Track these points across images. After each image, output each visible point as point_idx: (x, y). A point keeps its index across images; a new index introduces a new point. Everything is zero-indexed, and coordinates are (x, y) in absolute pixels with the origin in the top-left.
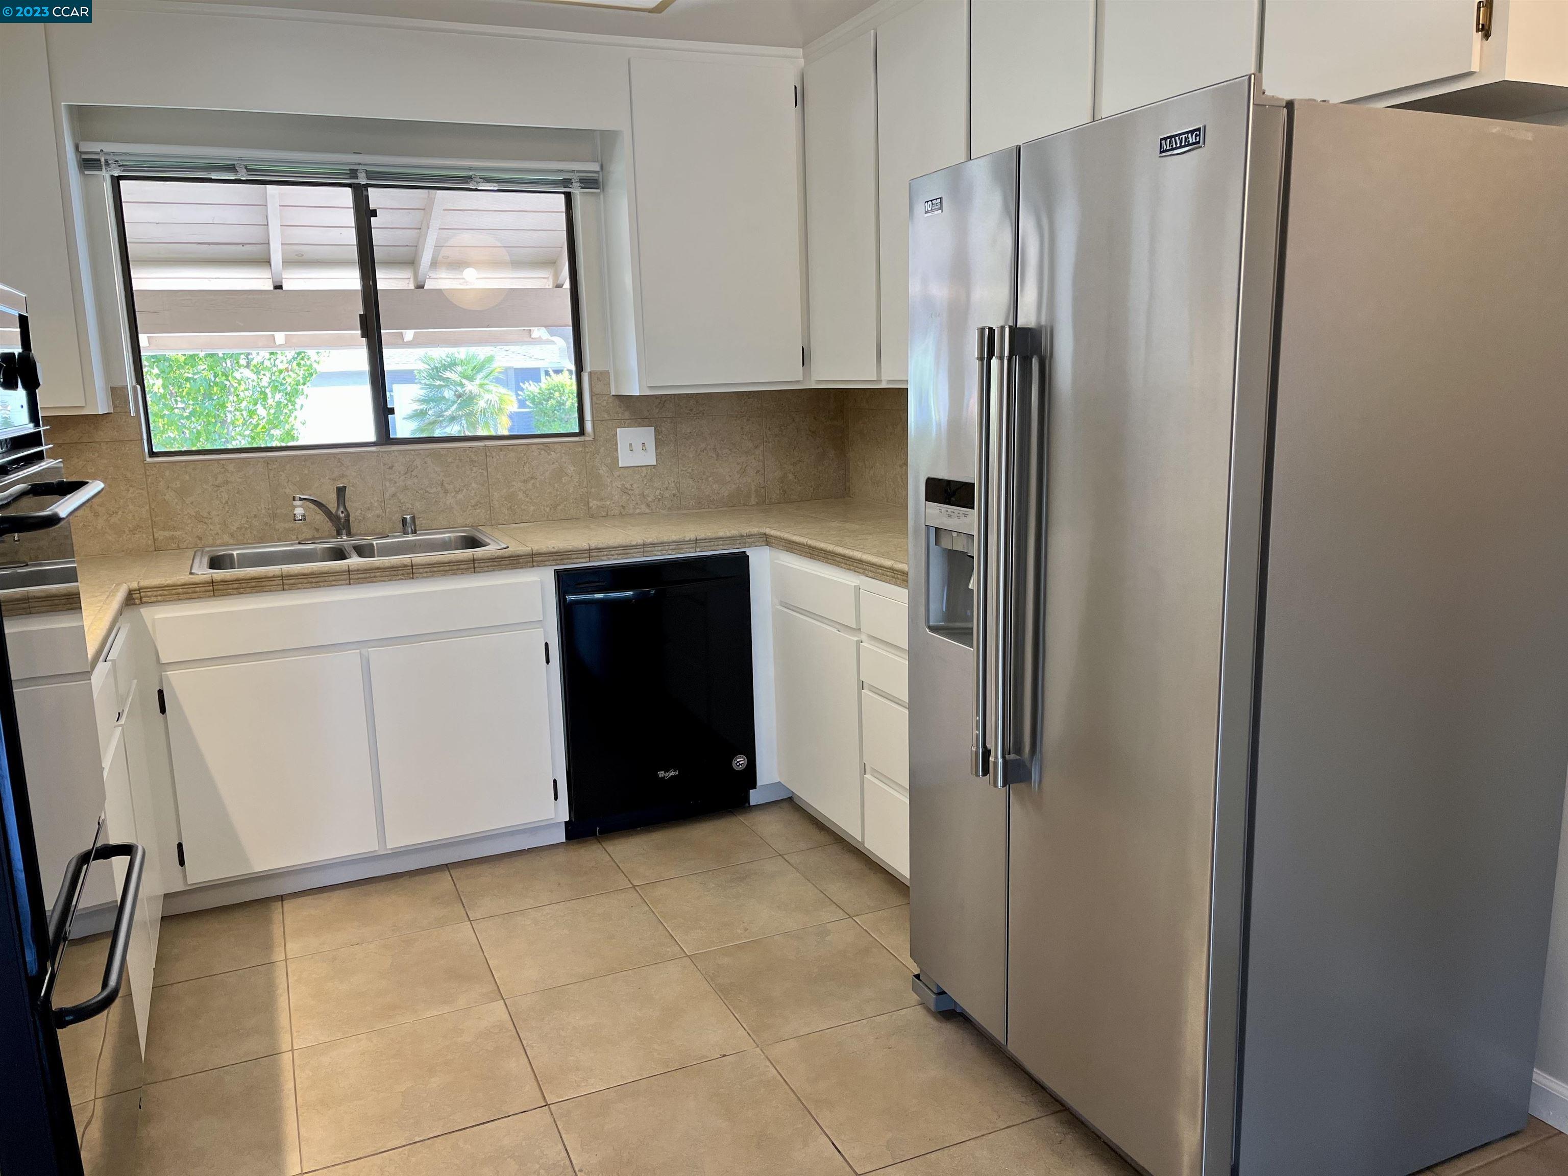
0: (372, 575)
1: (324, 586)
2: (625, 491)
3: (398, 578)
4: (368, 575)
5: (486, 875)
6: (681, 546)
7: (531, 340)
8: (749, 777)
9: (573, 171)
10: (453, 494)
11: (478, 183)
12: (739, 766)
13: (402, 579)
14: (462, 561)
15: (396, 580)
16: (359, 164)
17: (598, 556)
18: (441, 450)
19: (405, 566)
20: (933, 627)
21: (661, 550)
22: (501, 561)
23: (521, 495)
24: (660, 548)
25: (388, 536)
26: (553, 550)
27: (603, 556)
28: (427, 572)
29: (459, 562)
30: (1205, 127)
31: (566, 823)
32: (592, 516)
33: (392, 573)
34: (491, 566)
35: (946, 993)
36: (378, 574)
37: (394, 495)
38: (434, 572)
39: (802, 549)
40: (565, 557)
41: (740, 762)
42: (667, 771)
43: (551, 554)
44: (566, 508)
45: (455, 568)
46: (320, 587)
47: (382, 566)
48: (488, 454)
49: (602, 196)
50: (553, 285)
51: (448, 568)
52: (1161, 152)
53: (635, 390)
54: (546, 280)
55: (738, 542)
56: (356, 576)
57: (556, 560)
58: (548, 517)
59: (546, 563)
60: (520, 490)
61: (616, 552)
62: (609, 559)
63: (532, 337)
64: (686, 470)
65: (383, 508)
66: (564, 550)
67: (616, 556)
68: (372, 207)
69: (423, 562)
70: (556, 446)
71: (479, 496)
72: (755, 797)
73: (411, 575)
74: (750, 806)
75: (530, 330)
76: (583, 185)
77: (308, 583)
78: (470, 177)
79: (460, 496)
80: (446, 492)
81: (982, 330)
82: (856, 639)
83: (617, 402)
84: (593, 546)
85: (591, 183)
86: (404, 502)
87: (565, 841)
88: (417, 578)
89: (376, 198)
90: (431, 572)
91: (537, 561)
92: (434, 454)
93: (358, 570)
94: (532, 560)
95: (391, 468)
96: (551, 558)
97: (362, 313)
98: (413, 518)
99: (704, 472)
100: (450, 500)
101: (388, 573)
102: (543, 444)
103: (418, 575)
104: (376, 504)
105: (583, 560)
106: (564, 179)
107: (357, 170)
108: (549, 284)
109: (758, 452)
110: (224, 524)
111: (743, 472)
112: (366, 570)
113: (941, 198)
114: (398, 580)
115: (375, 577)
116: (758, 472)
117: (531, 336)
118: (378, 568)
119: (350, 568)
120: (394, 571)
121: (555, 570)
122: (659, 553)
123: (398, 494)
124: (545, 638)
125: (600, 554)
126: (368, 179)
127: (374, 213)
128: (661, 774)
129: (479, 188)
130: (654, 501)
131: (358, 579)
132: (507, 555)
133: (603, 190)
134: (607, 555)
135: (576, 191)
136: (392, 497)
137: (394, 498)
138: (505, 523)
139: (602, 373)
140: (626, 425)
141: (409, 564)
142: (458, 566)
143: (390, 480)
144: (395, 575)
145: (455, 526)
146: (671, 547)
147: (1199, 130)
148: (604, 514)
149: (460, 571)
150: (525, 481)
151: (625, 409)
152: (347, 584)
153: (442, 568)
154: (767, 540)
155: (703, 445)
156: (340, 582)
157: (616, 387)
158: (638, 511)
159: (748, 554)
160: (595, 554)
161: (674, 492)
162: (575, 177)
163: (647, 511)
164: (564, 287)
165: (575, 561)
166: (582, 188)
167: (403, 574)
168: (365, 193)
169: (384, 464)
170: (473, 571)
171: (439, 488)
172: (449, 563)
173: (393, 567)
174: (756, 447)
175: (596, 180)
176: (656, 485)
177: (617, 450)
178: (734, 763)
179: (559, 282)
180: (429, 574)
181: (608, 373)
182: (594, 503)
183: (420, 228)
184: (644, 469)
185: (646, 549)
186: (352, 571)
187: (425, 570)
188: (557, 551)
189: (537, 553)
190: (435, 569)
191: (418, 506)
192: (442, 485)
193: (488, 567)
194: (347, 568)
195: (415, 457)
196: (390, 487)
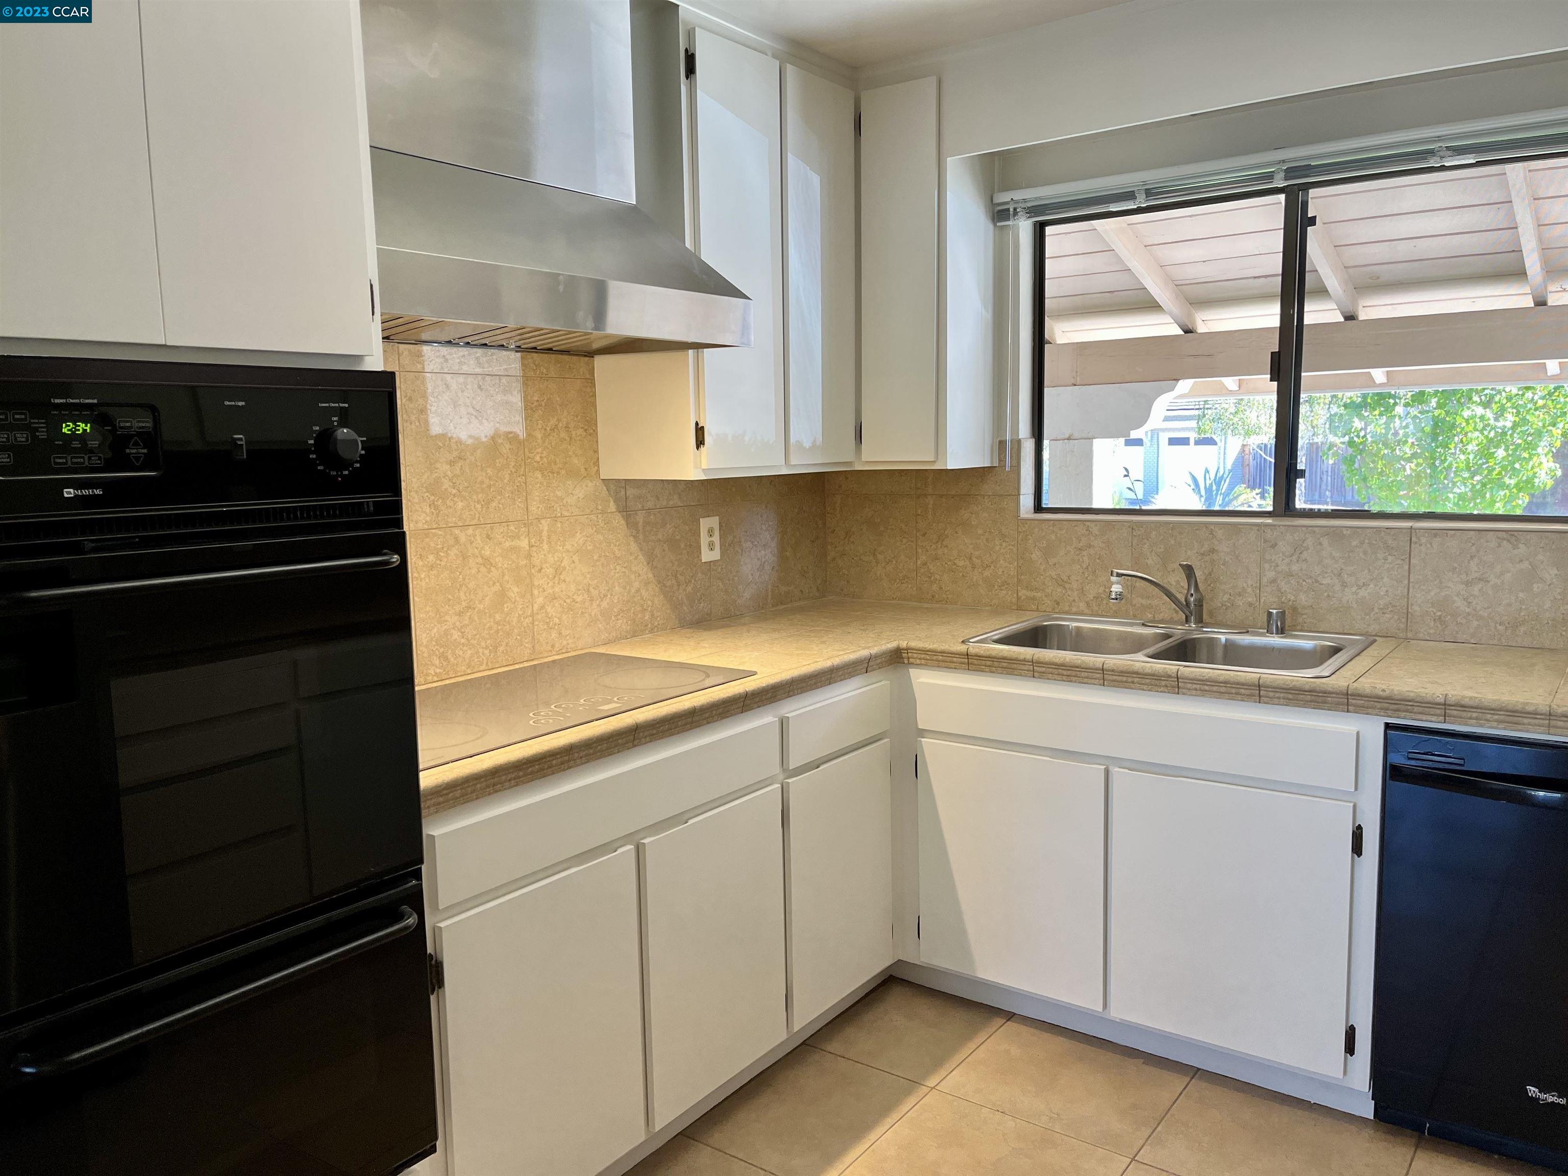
0: (1130, 680)
1: (1075, 682)
3: (1160, 690)
4: (1124, 679)
13: (1165, 692)
14: (1243, 685)
15: (1157, 691)
17: (1461, 717)
18: (1344, 529)
19: (1170, 676)
22: (1298, 694)
23: (1458, 603)
25: (1248, 632)
26: (1381, 693)
27: (1473, 718)
28: (1196, 690)
29: (1238, 684)
34: (1284, 698)
36: (1136, 680)
37: (1274, 581)
38: (1206, 691)
40: (1402, 707)
42: (1543, 1091)
43: (1378, 698)
44: (1535, 631)
45: (1234, 691)
46: (1071, 681)
47: (1141, 671)
51: (1223, 690)
56: (1111, 678)
57: (1385, 709)
59: (1370, 711)
60: (1459, 595)
61: (1497, 717)
66: (1399, 697)
67: (1497, 724)
68: (1310, 214)
69: (1192, 676)
70: (1529, 536)
71: (1392, 596)
73: (1177, 689)
77: (1059, 675)
78: (1434, 151)
79: (1364, 593)
80: (1344, 585)
84: (1452, 700)
86: (1285, 591)
87: (1378, 1121)
88: (1184, 694)
89: (1319, 200)
90: (1201, 690)
91: (1355, 706)
93: (1113, 671)
94: (1348, 702)
95: (1274, 546)
96: (1378, 705)
98: (1283, 614)
100: (1348, 596)
101: (1148, 681)
103: (1184, 691)
105: (1434, 719)
110: (1082, 591)
112: (1122, 672)
114: (1161, 692)
115: (1133, 682)
118: (1137, 673)
119: (1105, 666)
120: (1156, 679)
121: (1382, 723)
123: (1279, 581)
124: (1355, 821)
125: (1464, 714)
126: (1286, 180)
127: (1312, 221)
128: (1534, 1092)
129: (1447, 164)
131: (1114, 681)
134: (1478, 719)
136: (1271, 583)
137: (1272, 585)
138: (1428, 638)
141: (1173, 675)
142: (1238, 690)
143: (1271, 561)
144: (1156, 685)
149: (1239, 697)
150: (1468, 584)
152: (1100, 685)
153: (1215, 688)
156: (1093, 681)
160: (1455, 713)
165: (1420, 717)
167: (1166, 686)
168: (1302, 197)
169: (1265, 541)
170: (1258, 700)
171: (1336, 580)
172: (1225, 683)
173: (1153, 675)
180: (1198, 692)
186: (1106, 670)
187: (1195, 686)
188: (1387, 698)
189: (1352, 695)
190: (1207, 688)
191: (1303, 600)
192: (1340, 575)
193: (1279, 698)
194: (1101, 666)
195: (1307, 535)
196: (1269, 570)
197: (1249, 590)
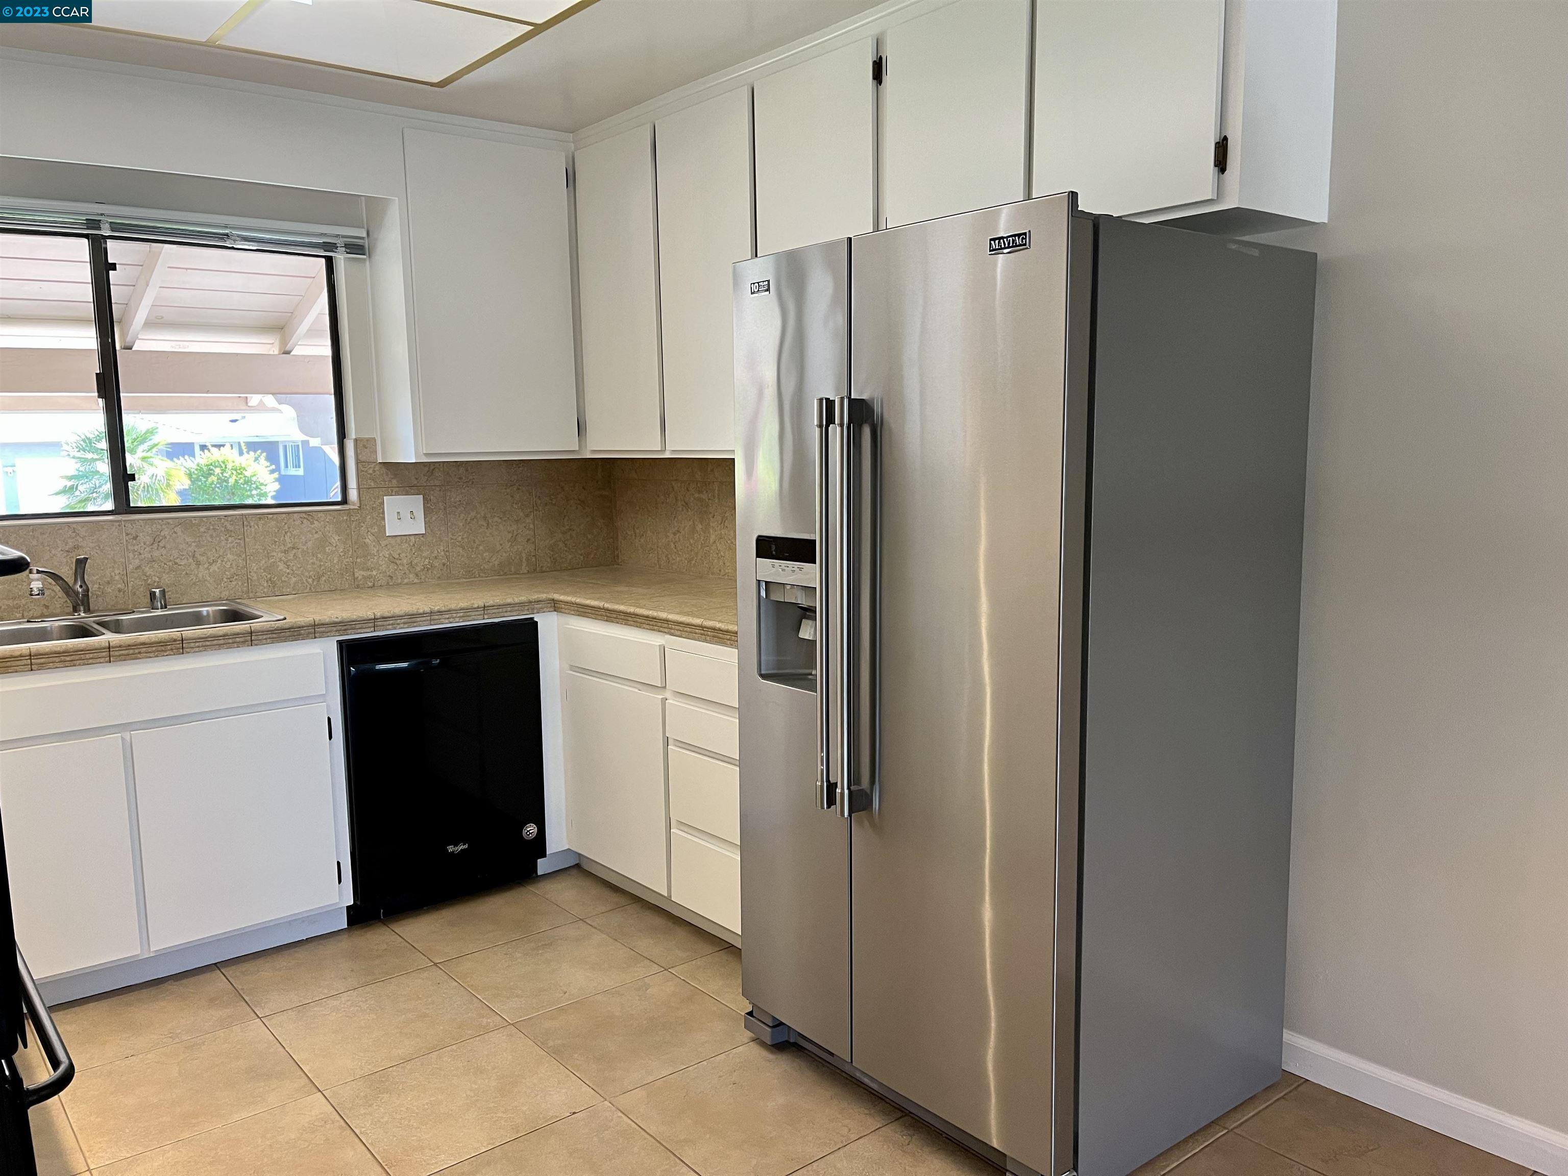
0: (137, 651)
1: (79, 665)
2: (393, 560)
3: (165, 654)
4: (131, 651)
5: (265, 971)
6: (468, 614)
7: (247, 408)
8: (539, 846)
9: (337, 236)
10: (206, 566)
11: (235, 241)
12: (529, 835)
13: (170, 655)
14: (238, 634)
15: (164, 656)
16: (102, 215)
17: (383, 626)
18: (193, 519)
19: (175, 640)
20: (764, 674)
21: (448, 618)
22: (281, 633)
23: (281, 566)
24: (447, 616)
25: (134, 612)
26: (336, 620)
27: (389, 625)
28: (199, 647)
29: (235, 634)
30: (1030, 231)
31: (348, 907)
32: (358, 587)
33: (160, 648)
34: (270, 638)
35: (784, 1024)
36: (143, 650)
37: (139, 567)
38: (207, 646)
39: (597, 613)
40: (349, 627)
41: (531, 830)
42: (456, 845)
43: (335, 624)
44: (331, 580)
45: (230, 641)
46: (74, 665)
47: (147, 641)
48: (245, 523)
49: (368, 263)
50: (280, 350)
51: (222, 642)
52: (990, 251)
53: (410, 457)
54: (271, 345)
55: (526, 608)
56: (117, 653)
57: (339, 631)
58: (310, 588)
59: (329, 634)
60: (281, 560)
61: (403, 621)
62: (395, 628)
63: (249, 405)
64: (456, 539)
65: (126, 582)
66: (348, 620)
67: (402, 625)
68: (110, 261)
69: (196, 636)
70: (320, 515)
71: (235, 568)
72: (543, 866)
73: (181, 650)
74: (538, 876)
75: (247, 398)
76: (348, 251)
77: (62, 662)
78: (227, 235)
79: (214, 568)
80: (198, 564)
82: (661, 697)
83: (384, 470)
84: (378, 615)
85: (356, 248)
86: (150, 575)
87: (346, 927)
88: (187, 653)
89: (115, 251)
90: (203, 646)
91: (320, 632)
92: (183, 523)
93: (120, 646)
94: (314, 631)
95: (135, 538)
96: (335, 629)
97: (98, 372)
98: (163, 593)
99: (474, 540)
100: (202, 572)
101: (154, 649)
102: (305, 512)
103: (188, 650)
104: (117, 578)
105: (368, 630)
106: (324, 243)
107: (100, 220)
108: (276, 351)
109: (528, 520)
111: (514, 540)
112: (129, 646)
113: (769, 281)
114: (167, 655)
115: (140, 653)
116: (529, 540)
117: (247, 403)
118: (143, 644)
119: (111, 644)
120: (162, 646)
121: (337, 641)
122: (447, 621)
123: (143, 568)
124: (328, 714)
125: (385, 623)
126: (112, 231)
127: (113, 267)
128: (451, 849)
129: (235, 246)
130: (423, 570)
131: (120, 656)
132: (287, 626)
133: (370, 256)
134: (392, 624)
135: (340, 258)
136: (136, 569)
137: (138, 571)
138: (264, 595)
139: (368, 440)
140: (394, 493)
141: (179, 639)
142: (234, 640)
143: (134, 551)
144: (162, 651)
145: (209, 600)
146: (459, 615)
147: (1025, 234)
148: (370, 584)
150: (286, 552)
151: (392, 477)
152: (107, 662)
153: (215, 642)
154: (555, 606)
155: (473, 514)
156: (98, 660)
157: (383, 452)
158: (406, 581)
159: (536, 619)
160: (380, 623)
161: (444, 561)
162: (340, 242)
163: (416, 581)
164: (292, 353)
165: (359, 631)
166: (347, 253)
167: (172, 649)
168: (103, 246)
169: (127, 534)
170: (250, 644)
171: (191, 560)
172: (224, 636)
173: (160, 642)
174: (527, 516)
175: (362, 246)
176: (425, 554)
177: (384, 519)
178: (524, 832)
179: (288, 348)
180: (201, 649)
181: (374, 440)
182: (359, 574)
183: (134, 286)
184: (412, 538)
185: (432, 617)
186: (113, 647)
187: (197, 644)
188: (340, 622)
189: (318, 625)
190: (208, 643)
191: (167, 579)
192: (194, 556)
193: (266, 639)
194: (107, 645)
195: (163, 527)
196: (133, 559)
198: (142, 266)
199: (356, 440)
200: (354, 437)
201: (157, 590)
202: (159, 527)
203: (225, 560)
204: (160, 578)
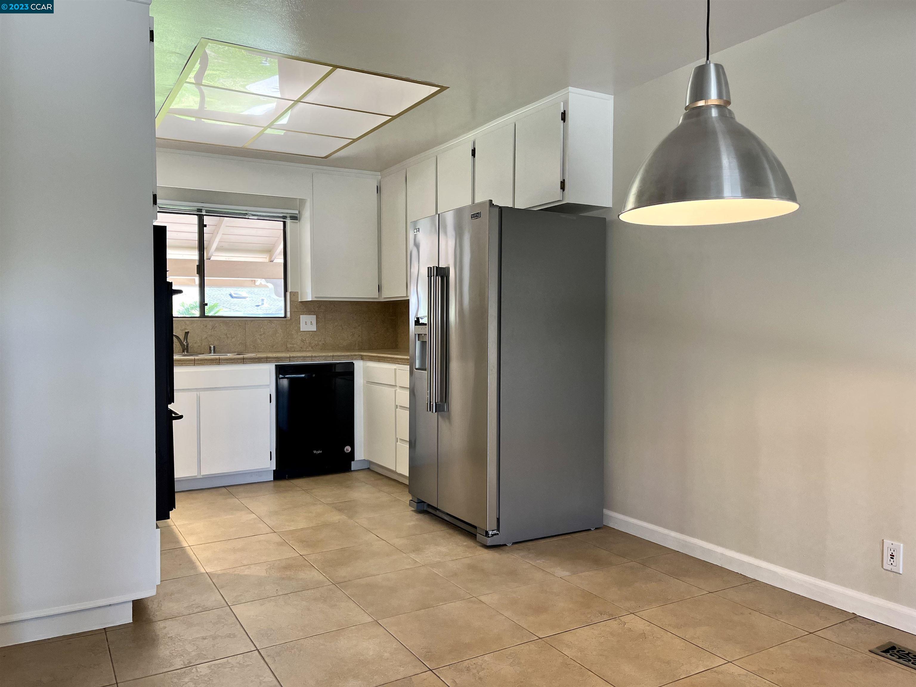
0: (204, 362)
1: (184, 366)
2: (302, 341)
4: (202, 362)
5: (241, 489)
6: (327, 358)
7: (255, 286)
8: (351, 456)
9: (287, 213)
10: (231, 339)
11: (249, 216)
12: (347, 451)
13: (215, 365)
14: (239, 359)
15: (213, 365)
16: (203, 207)
19: (217, 359)
20: (417, 368)
21: (318, 359)
22: (254, 360)
23: (259, 341)
26: (275, 356)
27: (295, 360)
30: (480, 212)
31: (274, 470)
32: (288, 351)
33: (212, 362)
34: (250, 361)
35: (422, 501)
36: (206, 362)
37: (206, 338)
38: (228, 362)
39: (375, 358)
40: (280, 360)
41: (348, 449)
42: (317, 451)
43: (275, 358)
44: (277, 347)
45: (236, 361)
46: (183, 366)
47: (208, 358)
48: (246, 323)
49: (298, 223)
50: (269, 260)
51: (233, 361)
52: (471, 218)
53: (310, 299)
54: (265, 259)
55: (350, 358)
57: (276, 361)
58: (269, 350)
59: (272, 362)
60: (258, 338)
61: (301, 359)
62: (297, 362)
63: (256, 284)
64: (329, 334)
65: (201, 343)
66: (280, 357)
67: (300, 361)
68: (204, 224)
69: (224, 358)
70: (275, 321)
71: (241, 340)
72: (354, 466)
73: (219, 363)
74: (351, 470)
75: (255, 280)
76: (291, 219)
77: (178, 364)
78: (246, 214)
79: (233, 340)
80: (228, 338)
81: (428, 268)
82: (394, 389)
83: (301, 304)
84: (291, 356)
85: (294, 218)
86: (210, 341)
87: (273, 480)
88: (221, 364)
89: (207, 220)
91: (269, 361)
92: (224, 322)
93: (198, 360)
94: (266, 360)
95: (206, 326)
96: (274, 360)
97: (197, 264)
98: (214, 347)
99: (336, 335)
100: (229, 341)
101: (210, 362)
102: (269, 320)
103: (221, 363)
105: (287, 361)
106: (283, 216)
107: (202, 209)
108: (267, 260)
109: (359, 328)
111: (353, 335)
112: (201, 360)
113: (419, 228)
115: (204, 363)
116: (359, 336)
117: (255, 284)
118: (206, 360)
121: (275, 365)
123: (208, 338)
124: (270, 393)
126: (206, 213)
127: (205, 226)
128: (315, 452)
129: (249, 218)
131: (198, 363)
132: (257, 357)
133: (299, 221)
135: (288, 221)
136: (205, 338)
139: (295, 292)
140: (304, 314)
142: (237, 361)
143: (205, 332)
146: (323, 358)
147: (479, 213)
148: (293, 350)
149: (238, 363)
150: (261, 335)
151: (304, 307)
152: (193, 365)
153: (231, 361)
154: (362, 358)
155: (336, 324)
156: (191, 364)
157: (301, 297)
158: (307, 350)
159: (354, 363)
160: (292, 359)
161: (323, 342)
162: (288, 215)
163: (311, 350)
164: (274, 262)
165: (284, 361)
166: (291, 220)
167: (215, 363)
168: (203, 218)
169: (203, 325)
170: (243, 363)
172: (234, 359)
173: (212, 360)
174: (359, 326)
175: (296, 217)
176: (316, 339)
177: (300, 324)
178: (345, 449)
179: (272, 259)
180: (225, 363)
181: (298, 292)
182: (289, 346)
183: (213, 234)
184: (311, 332)
185: (313, 358)
186: (196, 360)
187: (224, 361)
188: (277, 358)
189: (269, 358)
190: (228, 361)
191: (216, 343)
192: (226, 335)
193: (249, 362)
194: (194, 359)
196: (205, 334)
197: (199, 341)
198: (216, 226)
199: (290, 292)
200: (290, 291)
201: (212, 346)
202: (215, 323)
203: (238, 337)
204: (213, 342)
